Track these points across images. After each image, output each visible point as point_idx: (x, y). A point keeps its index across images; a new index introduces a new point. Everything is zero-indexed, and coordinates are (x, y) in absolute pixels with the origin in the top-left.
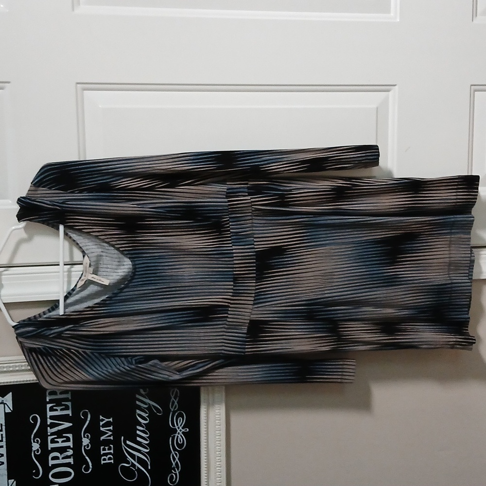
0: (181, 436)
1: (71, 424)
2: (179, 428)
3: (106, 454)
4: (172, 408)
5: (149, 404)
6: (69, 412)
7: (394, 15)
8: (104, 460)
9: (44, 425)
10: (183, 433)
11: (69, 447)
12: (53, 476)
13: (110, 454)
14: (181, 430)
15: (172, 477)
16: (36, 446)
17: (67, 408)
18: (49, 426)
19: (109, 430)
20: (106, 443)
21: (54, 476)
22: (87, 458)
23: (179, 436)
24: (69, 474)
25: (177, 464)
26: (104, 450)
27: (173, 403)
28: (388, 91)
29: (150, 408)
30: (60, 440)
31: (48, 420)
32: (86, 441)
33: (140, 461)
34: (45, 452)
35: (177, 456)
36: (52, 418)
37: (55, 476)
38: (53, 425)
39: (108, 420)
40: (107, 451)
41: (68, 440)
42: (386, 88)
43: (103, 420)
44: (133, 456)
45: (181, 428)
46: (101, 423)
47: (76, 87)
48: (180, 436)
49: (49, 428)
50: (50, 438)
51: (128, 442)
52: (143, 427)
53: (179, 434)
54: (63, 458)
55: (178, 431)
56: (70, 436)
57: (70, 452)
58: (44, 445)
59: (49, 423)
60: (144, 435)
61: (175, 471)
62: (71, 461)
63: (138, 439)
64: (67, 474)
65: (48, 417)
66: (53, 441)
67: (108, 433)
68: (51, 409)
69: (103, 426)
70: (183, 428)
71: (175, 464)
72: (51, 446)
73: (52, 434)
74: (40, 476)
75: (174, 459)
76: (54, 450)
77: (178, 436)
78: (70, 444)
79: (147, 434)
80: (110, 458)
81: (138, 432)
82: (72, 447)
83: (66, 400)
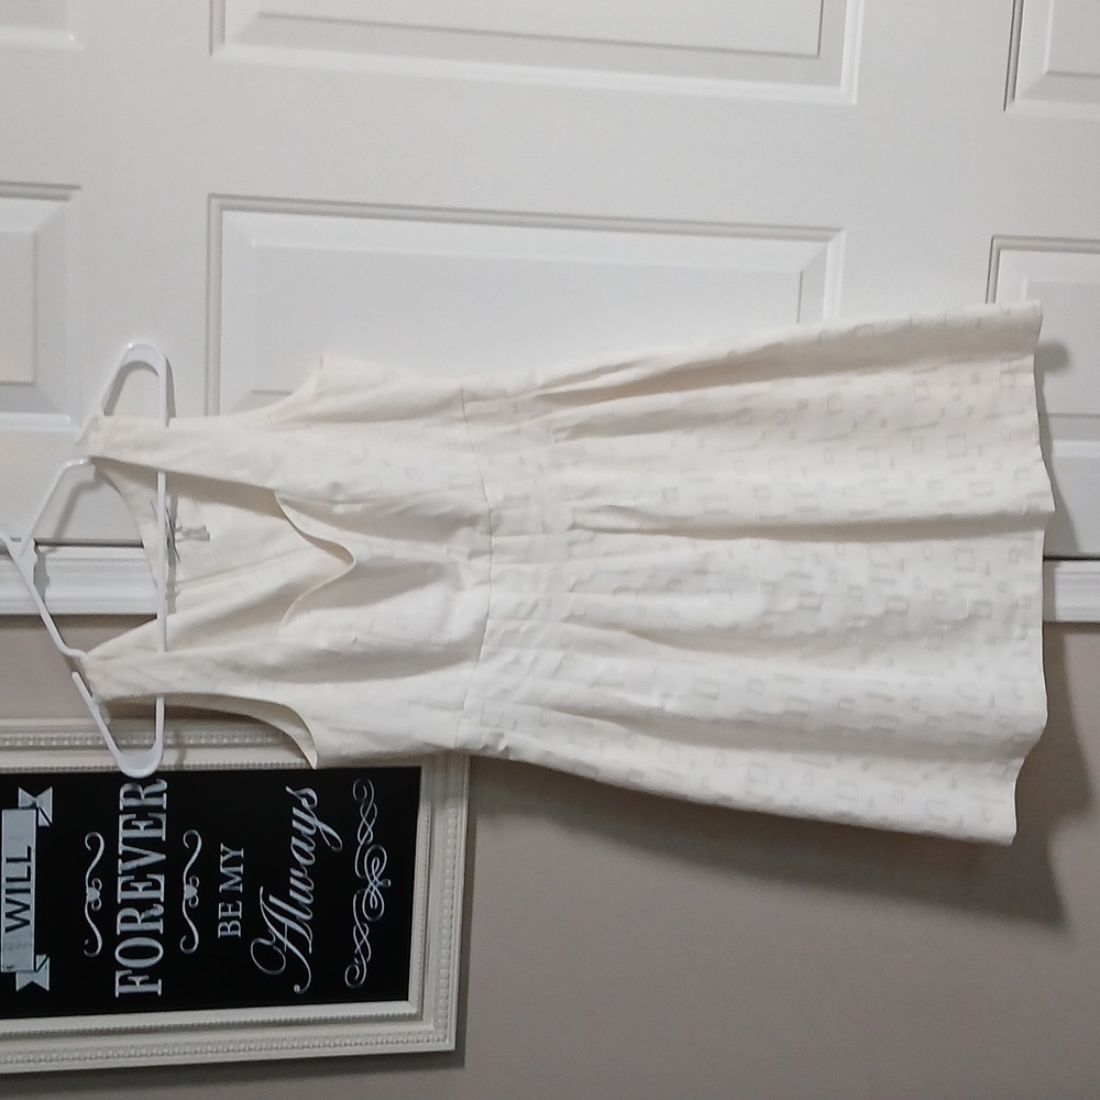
0: (376, 893)
1: (164, 857)
2: (372, 878)
3: (228, 919)
4: (361, 838)
5: (317, 828)
6: (162, 833)
7: (847, 91)
8: (224, 929)
9: (111, 855)
10: (379, 888)
11: (157, 901)
12: (124, 953)
13: (237, 918)
14: (375, 883)
15: (353, 972)
16: (92, 894)
17: (157, 825)
18: (120, 857)
19: (238, 874)
20: (230, 896)
21: (126, 953)
22: (191, 924)
23: (373, 894)
24: (153, 952)
25: (364, 945)
26: (225, 909)
27: (365, 829)
28: (826, 239)
29: (318, 836)
30: (140, 886)
31: (120, 844)
32: (190, 891)
33: (294, 936)
34: (110, 906)
35: (365, 932)
36: (127, 841)
37: (129, 953)
38: (128, 857)
39: (235, 853)
40: (230, 913)
41: (156, 885)
42: (823, 234)
43: (225, 853)
44: (279, 926)
45: (376, 879)
46: (222, 859)
47: (209, 202)
48: (374, 892)
49: (120, 861)
50: (120, 881)
51: (272, 899)
52: (303, 871)
53: (372, 889)
54: (143, 921)
55: (371, 884)
56: (161, 879)
57: (159, 910)
58: (108, 893)
59: (120, 852)
60: (303, 887)
61: (360, 959)
62: (160, 926)
63: (292, 894)
64: (150, 952)
65: (121, 839)
66: (126, 887)
67: (232, 878)
68: (128, 825)
69: (226, 864)
70: (380, 879)
71: (361, 947)
72: (121, 895)
73: (125, 873)
74: (98, 951)
75: (360, 938)
76: (127, 903)
77: (369, 895)
78: (161, 894)
79: (309, 885)
80: (234, 928)
81: (292, 881)
82: (162, 900)
83: (158, 809)
